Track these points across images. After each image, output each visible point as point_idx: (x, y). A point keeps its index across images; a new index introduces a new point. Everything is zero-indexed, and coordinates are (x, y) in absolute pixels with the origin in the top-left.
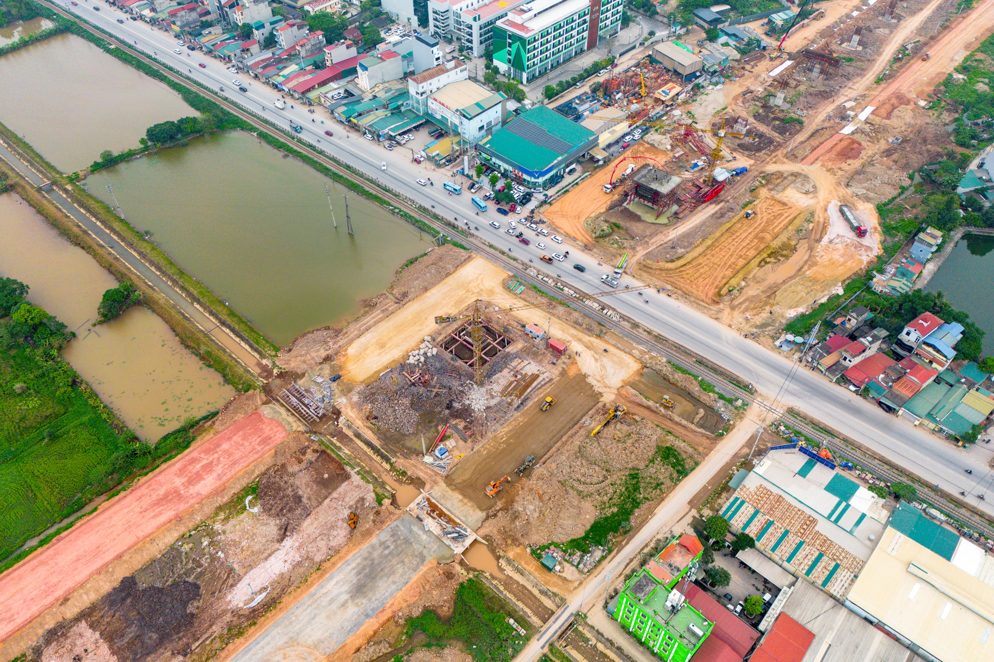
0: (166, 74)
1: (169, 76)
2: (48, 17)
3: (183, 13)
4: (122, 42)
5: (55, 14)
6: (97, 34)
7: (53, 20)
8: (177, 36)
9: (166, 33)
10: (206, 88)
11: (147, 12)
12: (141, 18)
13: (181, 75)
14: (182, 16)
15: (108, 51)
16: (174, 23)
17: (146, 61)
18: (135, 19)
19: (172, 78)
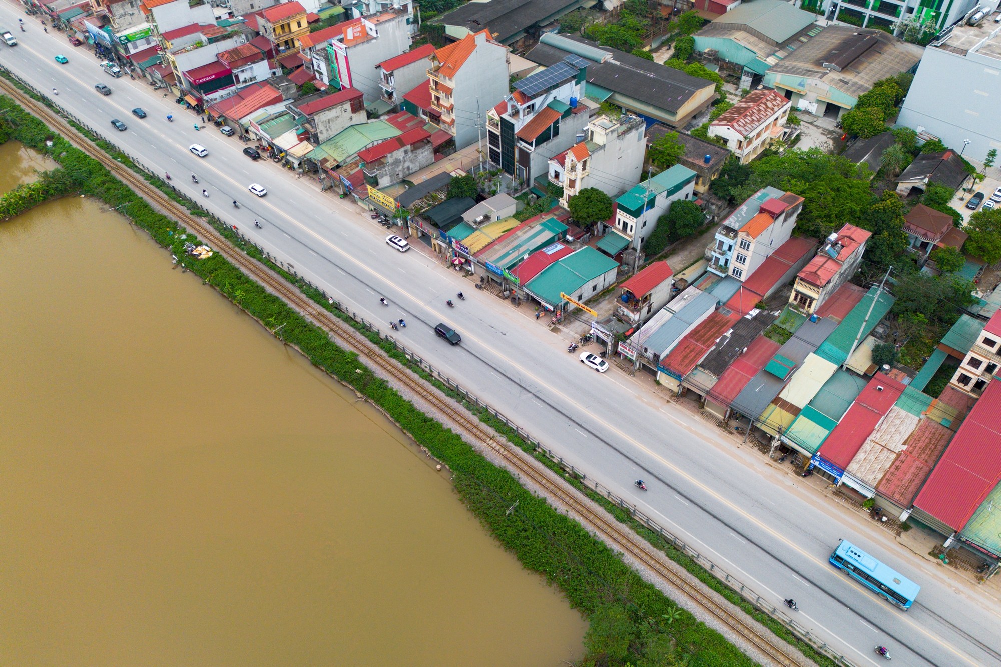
0: (381, 374)
1: (395, 384)
2: (33, 144)
3: (399, 154)
4: (230, 234)
5: (50, 137)
6: (159, 204)
7: (44, 152)
8: (384, 218)
9: (346, 204)
10: (545, 458)
11: (288, 140)
12: (277, 154)
13: (428, 376)
14: (397, 162)
15: (190, 263)
16: (375, 183)
17: (309, 312)
18: (255, 157)
19: (407, 394)
